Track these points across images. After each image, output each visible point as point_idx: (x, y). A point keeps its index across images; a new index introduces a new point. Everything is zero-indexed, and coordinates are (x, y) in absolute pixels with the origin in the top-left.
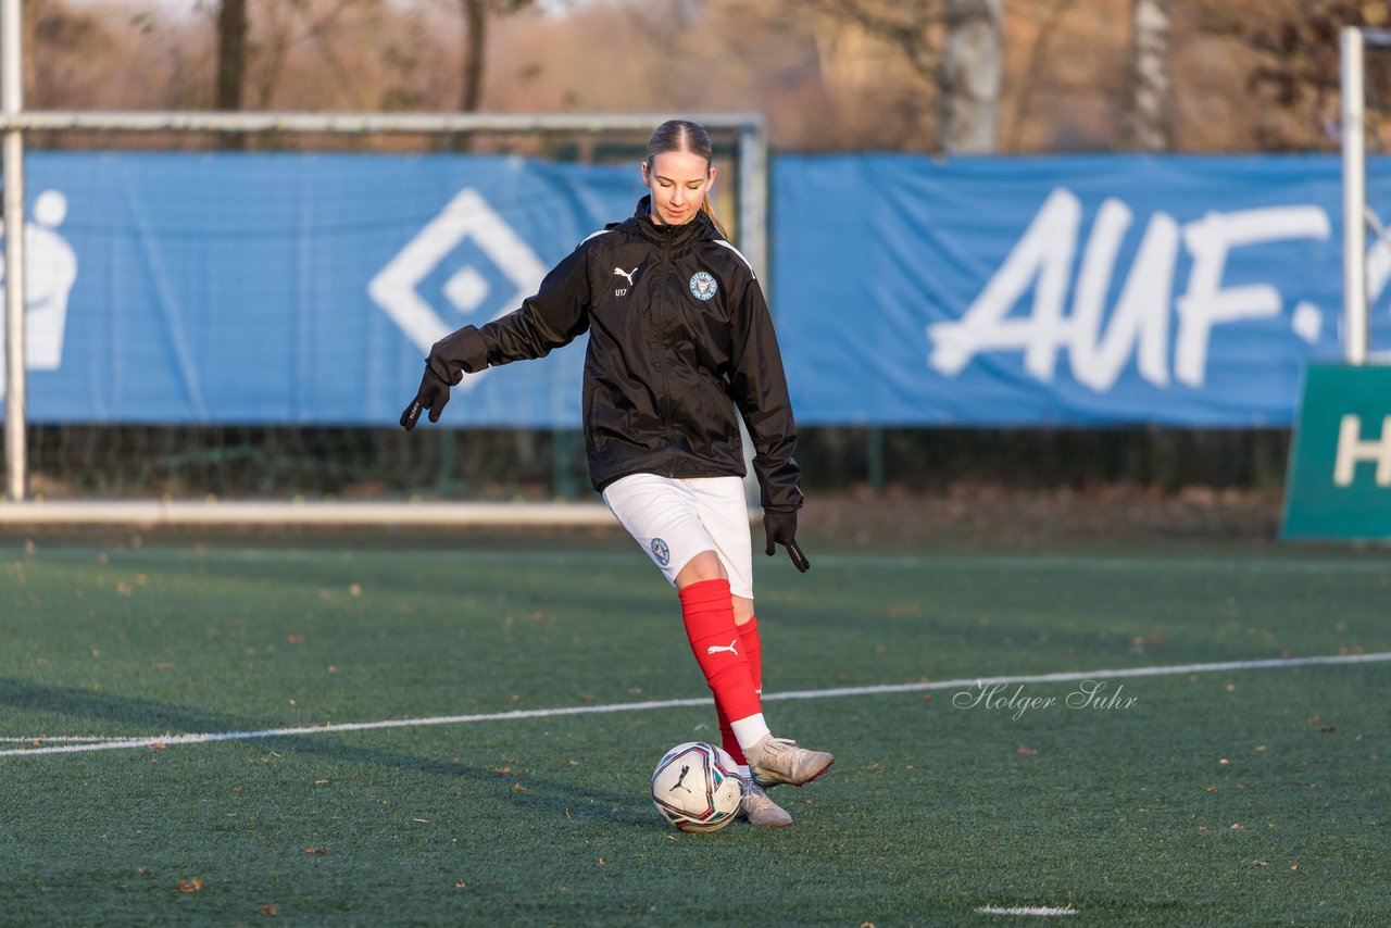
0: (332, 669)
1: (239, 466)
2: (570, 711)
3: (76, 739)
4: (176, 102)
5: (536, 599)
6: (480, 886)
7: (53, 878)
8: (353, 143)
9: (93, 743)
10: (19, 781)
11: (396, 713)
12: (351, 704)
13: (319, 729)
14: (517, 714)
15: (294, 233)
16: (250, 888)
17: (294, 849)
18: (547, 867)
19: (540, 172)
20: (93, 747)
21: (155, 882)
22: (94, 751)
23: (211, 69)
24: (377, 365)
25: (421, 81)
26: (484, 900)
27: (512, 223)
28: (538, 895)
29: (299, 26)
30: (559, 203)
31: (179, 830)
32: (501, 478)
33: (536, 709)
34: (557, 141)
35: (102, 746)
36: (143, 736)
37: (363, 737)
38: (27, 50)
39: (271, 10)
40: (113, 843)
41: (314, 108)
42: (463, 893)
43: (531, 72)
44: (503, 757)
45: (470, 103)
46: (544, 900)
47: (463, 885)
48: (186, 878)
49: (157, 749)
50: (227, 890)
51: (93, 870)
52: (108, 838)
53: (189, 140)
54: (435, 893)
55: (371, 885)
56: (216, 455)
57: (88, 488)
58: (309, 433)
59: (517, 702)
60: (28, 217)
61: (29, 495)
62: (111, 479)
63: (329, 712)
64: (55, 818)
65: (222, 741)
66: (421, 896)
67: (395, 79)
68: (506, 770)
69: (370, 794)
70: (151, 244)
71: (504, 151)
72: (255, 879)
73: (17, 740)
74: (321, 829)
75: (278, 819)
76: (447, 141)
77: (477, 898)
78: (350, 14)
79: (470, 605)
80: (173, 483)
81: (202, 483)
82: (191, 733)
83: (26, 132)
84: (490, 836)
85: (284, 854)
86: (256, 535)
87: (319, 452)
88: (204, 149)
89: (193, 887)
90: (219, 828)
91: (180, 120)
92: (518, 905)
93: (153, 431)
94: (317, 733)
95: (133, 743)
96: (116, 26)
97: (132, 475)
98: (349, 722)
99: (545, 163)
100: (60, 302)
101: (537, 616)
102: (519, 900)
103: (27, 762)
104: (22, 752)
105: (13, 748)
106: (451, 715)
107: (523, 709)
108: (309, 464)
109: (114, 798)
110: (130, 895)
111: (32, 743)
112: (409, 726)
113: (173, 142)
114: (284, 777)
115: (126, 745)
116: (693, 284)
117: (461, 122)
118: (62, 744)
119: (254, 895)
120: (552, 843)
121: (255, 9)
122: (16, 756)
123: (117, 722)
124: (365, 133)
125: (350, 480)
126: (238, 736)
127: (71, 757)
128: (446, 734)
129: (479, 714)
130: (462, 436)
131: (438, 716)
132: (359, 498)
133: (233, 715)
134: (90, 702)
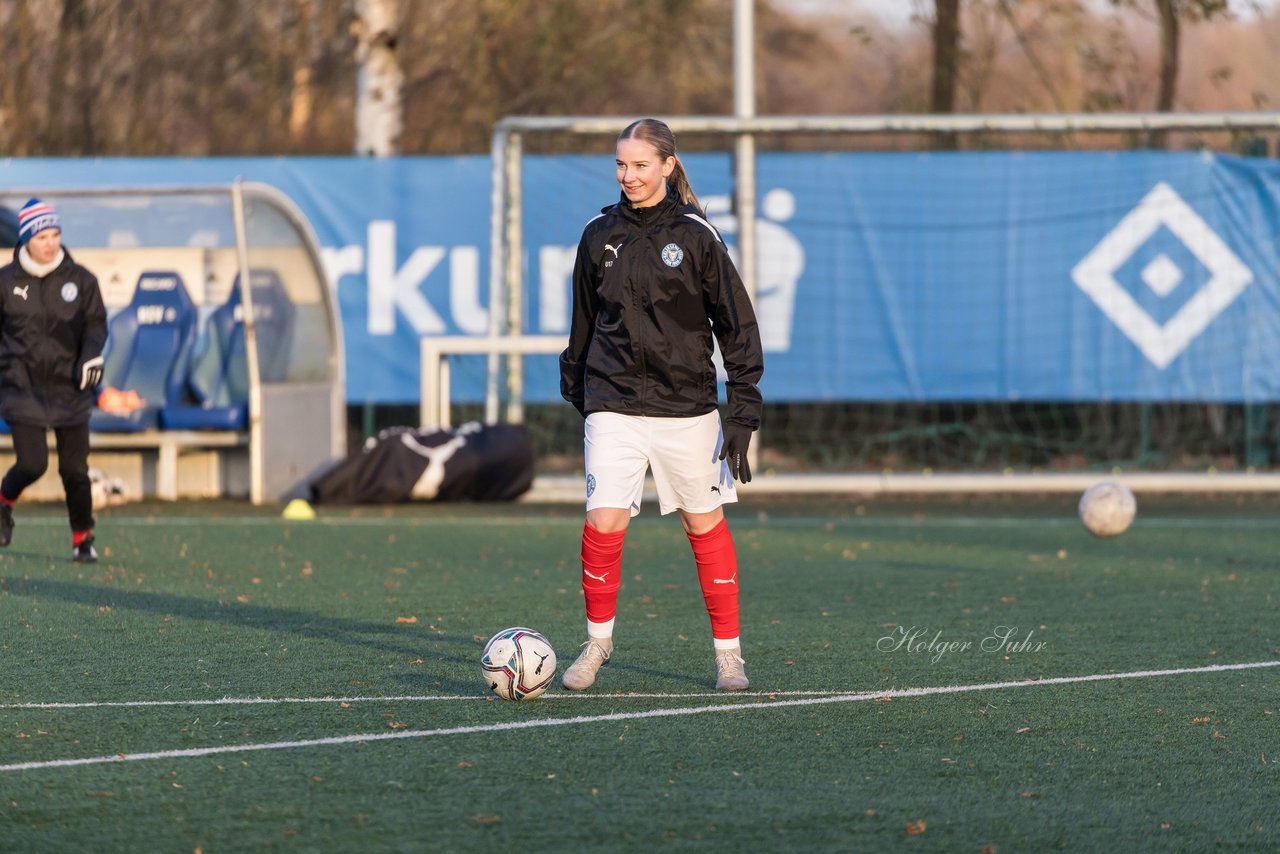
0: (1043, 627)
1: (953, 439)
2: (1263, 664)
3: (809, 693)
4: (890, 109)
5: (1230, 562)
6: (1183, 827)
7: (789, 822)
8: (1056, 141)
9: (825, 696)
10: (758, 732)
11: (1103, 668)
12: (1061, 659)
13: (1032, 683)
14: (1215, 668)
15: (1003, 225)
16: (971, 829)
17: (1011, 793)
18: (1245, 809)
19: (1229, 165)
20: (825, 700)
21: (884, 824)
22: (825, 704)
23: (926, 73)
24: (1079, 346)
25: (1120, 83)
26: (1188, 840)
27: (1204, 215)
28: (1238, 834)
29: (1007, 33)
30: (1248, 195)
31: (905, 777)
32: (1195, 451)
33: (1234, 664)
34: (1245, 136)
35: (832, 699)
36: (870, 690)
37: (1073, 690)
38: (758, 59)
39: (982, 20)
40: (844, 789)
41: (1020, 111)
42: (1168, 832)
43: (1223, 74)
44: (1203, 707)
45: (1165, 104)
46: (1243, 839)
47: (1168, 826)
48: (911, 820)
49: (883, 702)
50: (950, 832)
51: (825, 813)
52: (840, 784)
53: (904, 140)
54: (1143, 832)
55: (1083, 827)
56: (932, 431)
57: (815, 463)
58: (1017, 407)
59: (1216, 656)
60: (760, 214)
61: (762, 470)
62: (835, 456)
63: (1041, 667)
64: (790, 766)
65: (943, 694)
66: (1129, 836)
67: (1094, 83)
68: (1206, 719)
69: (1080, 742)
70: (871, 236)
71: (1197, 147)
72: (975, 821)
73: (754, 694)
74: (1035, 775)
75: (996, 766)
76: (1145, 137)
77: (1181, 839)
78: (1054, 22)
79: (1170, 568)
80: (892, 458)
81: (918, 457)
82: (915, 687)
83: (756, 134)
84: (1192, 780)
85: (1002, 798)
86: (970, 503)
87: (1027, 427)
88: (921, 149)
89: (918, 828)
90: (942, 775)
91: (898, 122)
92: (1219, 844)
93: (873, 408)
94: (1030, 685)
95: (861, 697)
96: (838, 38)
97: (856, 450)
98: (1060, 677)
99: (1236, 158)
100: (788, 290)
101: (1232, 577)
102: (1220, 840)
103: (764, 715)
104: (760, 705)
105: (751, 702)
106: (1154, 670)
107: (1221, 664)
108: (1017, 438)
109: (844, 748)
110: (860, 837)
111: (768, 697)
112: (1115, 679)
113: (891, 142)
114: (1001, 727)
115: (855, 698)
117: (1157, 120)
118: (796, 698)
119: (976, 836)
120: (1250, 787)
121: (966, 20)
122: (754, 709)
123: (845, 677)
124: (1070, 131)
125: (1056, 452)
126: (957, 689)
127: (805, 710)
128: (1150, 686)
129: (1180, 667)
130: (1158, 410)
131: (1142, 670)
132: (1064, 469)
133: (952, 670)
134: (821, 659)
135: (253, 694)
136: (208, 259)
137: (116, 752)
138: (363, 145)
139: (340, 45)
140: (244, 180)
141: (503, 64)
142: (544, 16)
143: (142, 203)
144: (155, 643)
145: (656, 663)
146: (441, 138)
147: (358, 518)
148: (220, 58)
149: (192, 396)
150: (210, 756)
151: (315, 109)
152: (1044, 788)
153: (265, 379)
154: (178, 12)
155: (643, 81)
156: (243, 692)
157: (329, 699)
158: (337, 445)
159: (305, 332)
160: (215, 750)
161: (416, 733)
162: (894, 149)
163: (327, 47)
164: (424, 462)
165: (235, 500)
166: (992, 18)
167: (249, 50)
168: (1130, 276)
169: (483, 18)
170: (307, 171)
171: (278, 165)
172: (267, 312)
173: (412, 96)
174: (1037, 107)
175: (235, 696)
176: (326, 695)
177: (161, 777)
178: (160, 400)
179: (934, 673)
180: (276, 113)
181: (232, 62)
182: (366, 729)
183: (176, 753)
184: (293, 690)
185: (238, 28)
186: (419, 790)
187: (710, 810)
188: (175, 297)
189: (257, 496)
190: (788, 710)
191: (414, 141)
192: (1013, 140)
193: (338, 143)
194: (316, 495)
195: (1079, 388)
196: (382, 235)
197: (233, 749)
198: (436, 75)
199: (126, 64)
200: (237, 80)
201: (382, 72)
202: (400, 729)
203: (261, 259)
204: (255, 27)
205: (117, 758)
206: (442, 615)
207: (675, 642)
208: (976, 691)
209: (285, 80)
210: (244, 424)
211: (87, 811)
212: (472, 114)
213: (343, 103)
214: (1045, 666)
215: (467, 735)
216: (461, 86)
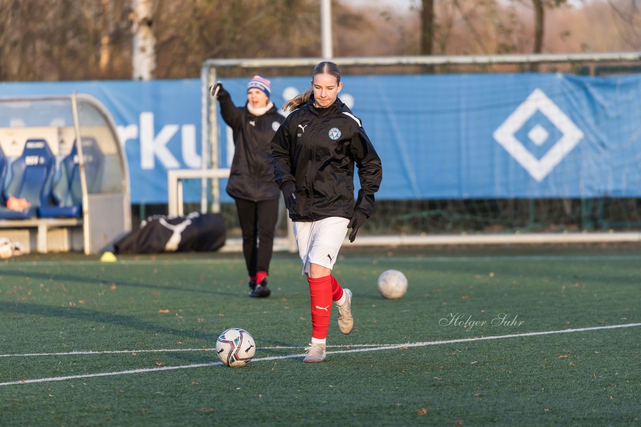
0: (483, 311)
1: (436, 218)
2: (594, 328)
3: (366, 345)
4: (400, 53)
5: (576, 278)
6: (556, 410)
7: (358, 410)
8: (483, 69)
9: (374, 347)
10: (341, 365)
11: (513, 331)
12: (492, 327)
13: (478, 339)
14: (569, 330)
15: (458, 111)
16: (450, 412)
17: (469, 394)
18: (586, 401)
19: (571, 80)
20: (374, 349)
21: (405, 410)
22: (375, 351)
23: (418, 35)
24: (498, 171)
25: (515, 39)
26: (558, 416)
27: (559, 104)
28: (583, 413)
29: (458, 15)
30: (580, 94)
31: (415, 387)
32: (557, 222)
33: (578, 328)
34: (578, 65)
35: (378, 349)
36: (397, 343)
37: (498, 342)
38: (334, 29)
39: (445, 8)
40: (385, 393)
41: (466, 54)
42: (548, 413)
43: (566, 34)
44: (564, 350)
45: (538, 49)
46: (586, 416)
47: (548, 410)
48: (419, 408)
49: (404, 349)
50: (439, 414)
51: (376, 405)
52: (383, 391)
53: (409, 69)
54: (535, 413)
55: (505, 410)
56: (425, 214)
58: (468, 202)
59: (569, 324)
62: (377, 226)
63: (482, 331)
64: (358, 382)
65: (434, 345)
66: (529, 415)
67: (502, 39)
68: (565, 356)
69: (503, 368)
70: (393, 117)
71: (554, 71)
72: (451, 408)
73: (339, 346)
74: (481, 385)
75: (461, 381)
76: (527, 66)
77: (555, 416)
78: (481, 10)
79: (546, 281)
80: (405, 228)
81: (419, 227)
82: (419, 342)
84: (560, 387)
85: (464, 396)
86: (445, 250)
87: (473, 212)
88: (416, 73)
89: (423, 412)
90: (434, 385)
91: (404, 60)
92: (574, 419)
93: (395, 203)
94: (477, 340)
95: (393, 347)
96: (372, 18)
97: (387, 224)
98: (492, 336)
99: (573, 76)
101: (577, 285)
102: (574, 416)
103: (344, 357)
104: (342, 352)
105: (338, 350)
106: (539, 332)
107: (572, 328)
108: (468, 217)
109: (385, 373)
110: (394, 417)
111: (346, 348)
112: (519, 336)
113: (401, 70)
114: (463, 361)
115: (389, 348)
116: (330, 133)
117: (534, 58)
118: (360, 348)
119: (452, 416)
120: (588, 390)
121: (437, 9)
122: (339, 354)
123: (384, 337)
124: (490, 64)
125: (488, 224)
126: (440, 342)
127: (364, 354)
128: (537, 340)
129: (552, 330)
130: (537, 202)
131: (533, 332)
132: (492, 232)
133: (438, 333)
134: (372, 329)
135: (88, 349)
136: (60, 132)
137: (20, 379)
138: (136, 75)
139: (124, 25)
140: (77, 92)
141: (206, 33)
142: (226, 8)
143: (27, 105)
144: (38, 324)
145: (289, 331)
146: (175, 71)
147: (138, 261)
148: (64, 32)
149: (54, 201)
150: (67, 380)
151: (112, 58)
152: (485, 392)
153: (90, 192)
154: (42, 9)
155: (276, 41)
156: (83, 348)
157: (126, 351)
158: (127, 225)
159: (110, 168)
160: (69, 377)
161: (170, 368)
162: (403, 73)
163: (117, 26)
164: (171, 232)
165: (76, 252)
166: (450, 7)
167: (78, 27)
168: (522, 135)
169: (195, 10)
170: (109, 88)
171: (94, 85)
172: (91, 158)
173: (160, 50)
174: (473, 52)
175: (79, 350)
176: (124, 349)
177: (43, 391)
178: (38, 203)
179: (429, 335)
180: (92, 59)
181: (70, 34)
182: (145, 366)
183: (50, 379)
184: (108, 347)
185: (73, 17)
186: (172, 396)
187: (318, 404)
188: (44, 152)
189: (87, 251)
190: (356, 354)
191: (162, 72)
192: (461, 68)
193: (124, 73)
194: (117, 250)
195: (498, 192)
196: (147, 119)
197: (79, 377)
198: (172, 39)
199: (17, 35)
200: (73, 43)
201: (145, 38)
202: (162, 366)
203: (86, 132)
204: (81, 16)
205: (20, 382)
206: (182, 309)
207: (298, 321)
208: (450, 344)
209: (96, 42)
210: (80, 215)
211: (6, 408)
212: (191, 58)
213: (126, 53)
214: (485, 330)
215: (195, 368)
216: (185, 45)
